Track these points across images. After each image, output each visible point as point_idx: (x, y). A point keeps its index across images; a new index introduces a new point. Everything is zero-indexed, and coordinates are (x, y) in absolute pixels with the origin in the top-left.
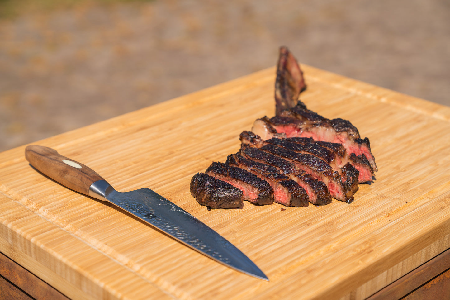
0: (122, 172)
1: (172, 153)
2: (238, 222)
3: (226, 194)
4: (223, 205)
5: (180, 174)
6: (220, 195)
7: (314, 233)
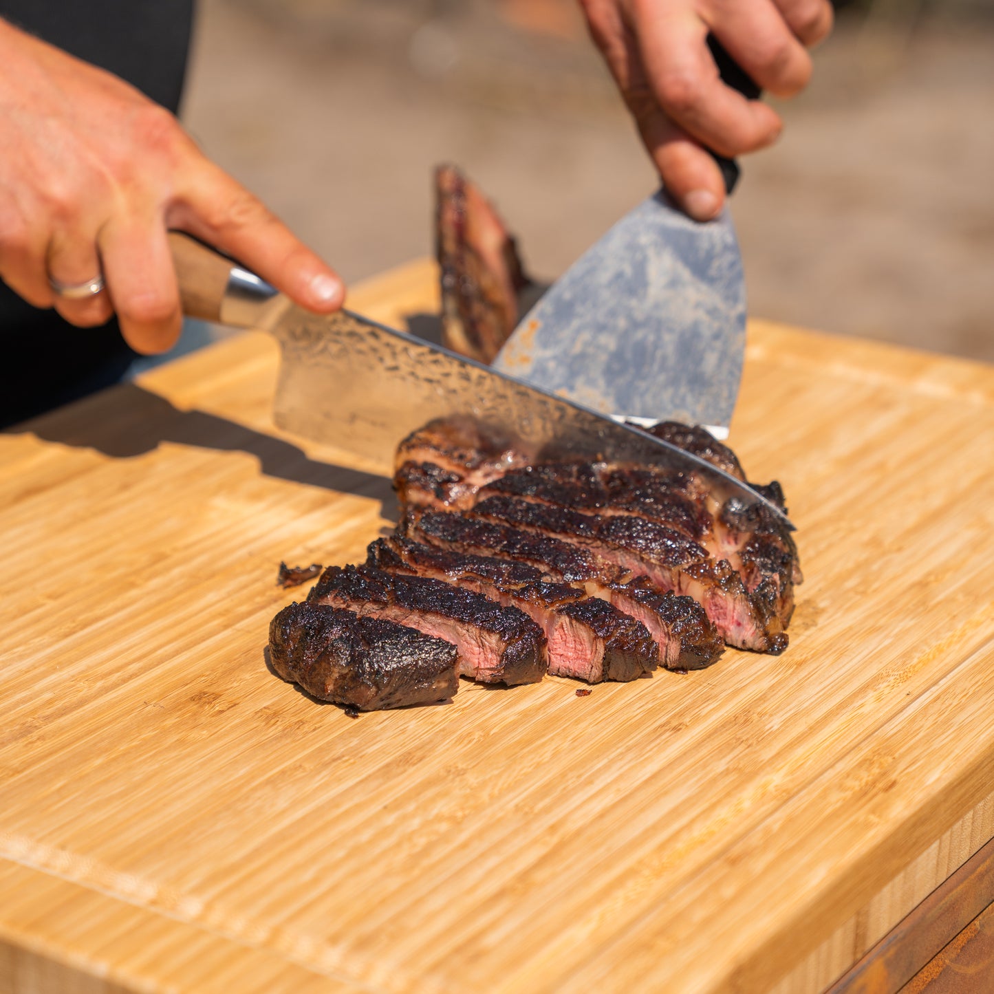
0: (19, 629)
1: (161, 557)
2: (460, 740)
3: (404, 658)
4: (398, 695)
5: (214, 617)
6: (386, 664)
7: (704, 751)
